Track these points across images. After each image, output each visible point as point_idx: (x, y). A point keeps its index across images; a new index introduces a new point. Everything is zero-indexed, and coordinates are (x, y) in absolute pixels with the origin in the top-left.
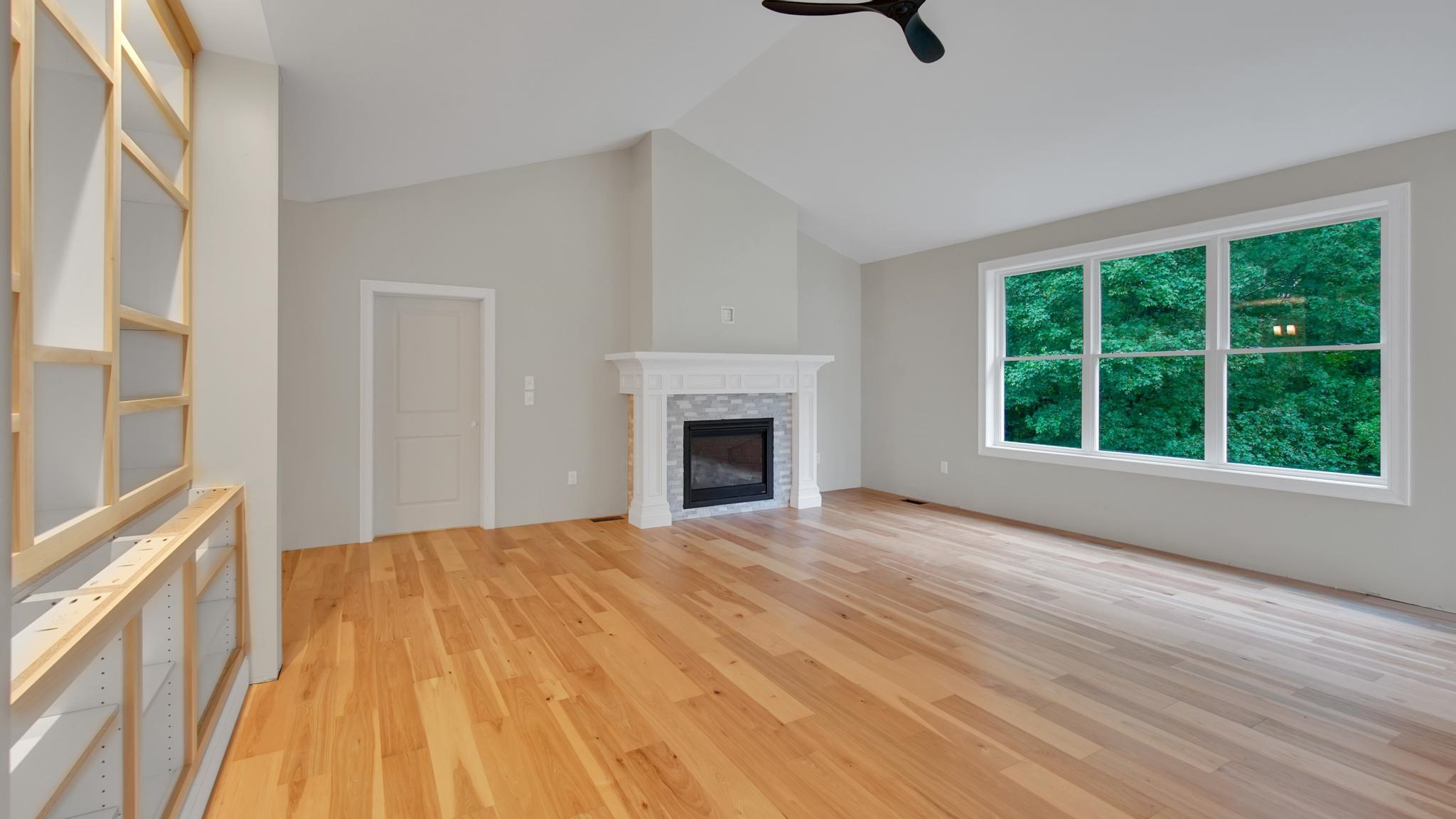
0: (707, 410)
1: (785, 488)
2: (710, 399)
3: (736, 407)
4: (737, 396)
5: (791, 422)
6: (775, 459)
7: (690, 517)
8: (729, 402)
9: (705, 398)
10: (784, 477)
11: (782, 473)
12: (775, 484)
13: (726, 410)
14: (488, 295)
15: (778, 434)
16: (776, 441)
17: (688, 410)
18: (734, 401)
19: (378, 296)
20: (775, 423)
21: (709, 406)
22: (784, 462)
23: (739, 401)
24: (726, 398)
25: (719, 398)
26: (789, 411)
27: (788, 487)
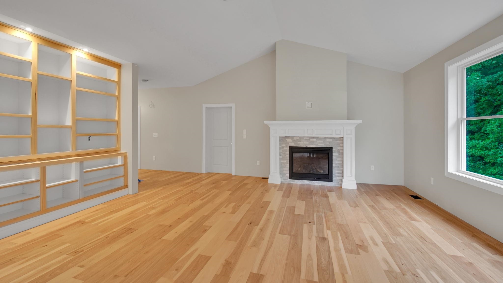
0: (299, 143)
1: (338, 178)
2: (301, 139)
3: (313, 142)
4: (314, 137)
5: (343, 150)
6: (333, 165)
7: (292, 183)
8: (310, 140)
9: (298, 138)
10: (338, 173)
11: (337, 171)
12: (333, 176)
13: (308, 143)
14: (233, 105)
15: (335, 155)
16: (334, 157)
17: (291, 142)
18: (311, 140)
20: (333, 149)
21: (300, 141)
22: (338, 167)
23: (315, 140)
24: (308, 138)
25: (304, 138)
26: (341, 145)
27: (341, 178)
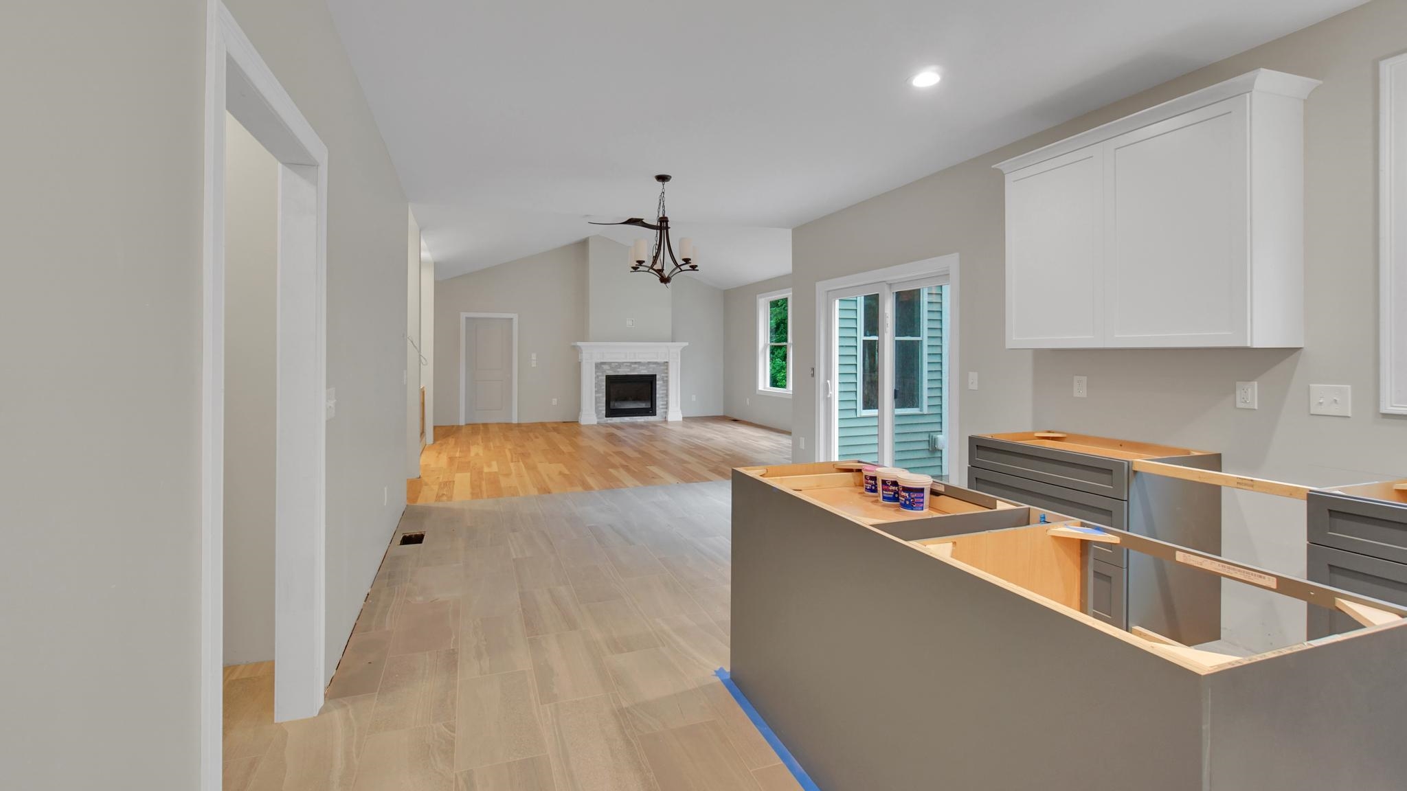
0: (619, 370)
1: (663, 410)
2: (620, 365)
3: (635, 368)
4: (635, 363)
5: (667, 377)
6: (657, 395)
7: (609, 422)
8: (630, 366)
9: (617, 364)
10: (663, 405)
11: (661, 403)
12: (657, 408)
13: (629, 370)
14: (515, 317)
15: (659, 383)
16: (657, 386)
17: (608, 370)
18: (633, 366)
19: (467, 318)
20: (657, 377)
21: (619, 368)
22: (662, 397)
23: (636, 366)
24: (629, 364)
25: (625, 364)
26: (666, 371)
27: (665, 410)
